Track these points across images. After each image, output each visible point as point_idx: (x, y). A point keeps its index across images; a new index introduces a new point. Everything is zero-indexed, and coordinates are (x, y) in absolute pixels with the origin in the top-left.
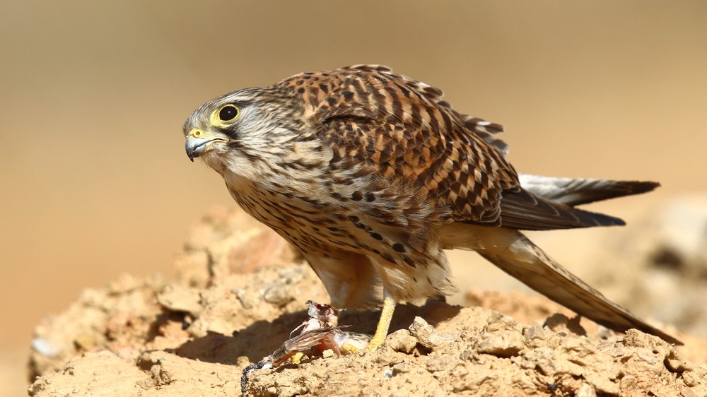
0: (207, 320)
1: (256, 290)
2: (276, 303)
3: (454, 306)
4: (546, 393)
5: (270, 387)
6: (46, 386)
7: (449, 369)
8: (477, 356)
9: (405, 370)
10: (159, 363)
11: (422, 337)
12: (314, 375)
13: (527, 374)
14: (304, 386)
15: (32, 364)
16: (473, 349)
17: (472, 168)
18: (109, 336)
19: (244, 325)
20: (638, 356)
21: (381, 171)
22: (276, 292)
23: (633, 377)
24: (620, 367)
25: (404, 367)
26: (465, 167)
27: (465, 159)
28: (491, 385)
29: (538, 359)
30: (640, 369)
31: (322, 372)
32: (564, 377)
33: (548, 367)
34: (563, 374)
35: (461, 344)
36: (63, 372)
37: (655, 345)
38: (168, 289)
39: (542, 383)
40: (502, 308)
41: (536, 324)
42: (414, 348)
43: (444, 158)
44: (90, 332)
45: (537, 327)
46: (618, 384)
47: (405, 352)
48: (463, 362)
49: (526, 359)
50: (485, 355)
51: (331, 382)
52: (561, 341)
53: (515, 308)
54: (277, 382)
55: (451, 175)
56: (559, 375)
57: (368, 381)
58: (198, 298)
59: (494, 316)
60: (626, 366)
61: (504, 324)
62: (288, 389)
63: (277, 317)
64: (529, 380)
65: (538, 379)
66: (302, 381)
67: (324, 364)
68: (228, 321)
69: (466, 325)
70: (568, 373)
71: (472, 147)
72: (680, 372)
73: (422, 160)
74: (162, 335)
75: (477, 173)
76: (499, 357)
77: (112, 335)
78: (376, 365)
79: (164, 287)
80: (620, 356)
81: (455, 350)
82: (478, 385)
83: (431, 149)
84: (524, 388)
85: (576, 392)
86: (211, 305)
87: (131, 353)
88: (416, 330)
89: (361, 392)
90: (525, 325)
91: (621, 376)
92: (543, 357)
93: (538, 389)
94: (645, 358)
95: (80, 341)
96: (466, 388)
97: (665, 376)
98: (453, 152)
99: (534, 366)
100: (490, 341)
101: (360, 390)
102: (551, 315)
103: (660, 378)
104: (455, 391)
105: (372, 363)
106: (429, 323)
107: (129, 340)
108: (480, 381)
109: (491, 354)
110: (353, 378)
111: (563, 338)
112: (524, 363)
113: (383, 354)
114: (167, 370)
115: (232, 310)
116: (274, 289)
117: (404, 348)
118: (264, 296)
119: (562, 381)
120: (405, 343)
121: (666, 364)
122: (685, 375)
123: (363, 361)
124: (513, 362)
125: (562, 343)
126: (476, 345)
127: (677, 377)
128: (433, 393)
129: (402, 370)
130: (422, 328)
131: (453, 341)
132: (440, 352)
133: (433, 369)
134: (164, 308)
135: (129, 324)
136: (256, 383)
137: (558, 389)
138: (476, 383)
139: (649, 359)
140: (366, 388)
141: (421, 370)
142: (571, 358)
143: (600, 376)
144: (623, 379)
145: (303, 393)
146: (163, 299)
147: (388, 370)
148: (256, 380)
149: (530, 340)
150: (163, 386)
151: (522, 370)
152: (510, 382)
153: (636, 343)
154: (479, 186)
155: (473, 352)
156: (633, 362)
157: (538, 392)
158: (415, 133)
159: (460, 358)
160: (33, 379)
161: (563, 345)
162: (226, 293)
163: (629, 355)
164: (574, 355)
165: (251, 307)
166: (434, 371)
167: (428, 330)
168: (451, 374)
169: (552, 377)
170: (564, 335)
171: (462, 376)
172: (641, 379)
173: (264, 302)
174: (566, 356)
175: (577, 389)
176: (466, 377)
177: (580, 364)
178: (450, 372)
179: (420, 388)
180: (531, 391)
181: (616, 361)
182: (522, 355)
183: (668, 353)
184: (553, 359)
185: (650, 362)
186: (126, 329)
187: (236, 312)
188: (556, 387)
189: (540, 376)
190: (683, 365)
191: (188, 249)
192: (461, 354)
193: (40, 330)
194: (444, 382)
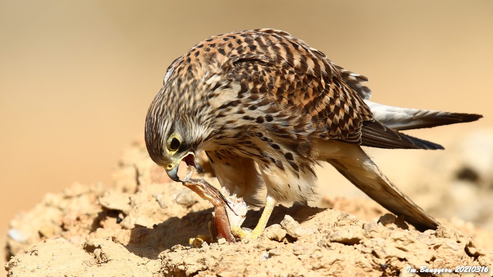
0: (134, 216)
1: (170, 195)
2: (185, 205)
3: (313, 208)
4: (380, 271)
5: (180, 265)
6: (18, 263)
7: (309, 253)
8: (330, 244)
9: (277, 253)
10: (99, 247)
11: (290, 230)
12: (211, 257)
13: (366, 257)
14: (204, 264)
15: (8, 247)
16: (327, 238)
17: (342, 103)
18: (63, 227)
19: (162, 220)
20: (446, 245)
21: (278, 100)
22: (185, 197)
23: (442, 260)
24: (433, 253)
25: (277, 251)
26: (338, 102)
27: (338, 97)
28: (340, 265)
29: (374, 247)
30: (447, 254)
31: (217, 255)
32: (392, 259)
33: (381, 252)
34: (392, 257)
35: (318, 235)
36: (30, 253)
37: (458, 237)
38: (106, 194)
39: (376, 264)
40: (348, 209)
41: (373, 221)
42: (284, 238)
43: (323, 96)
44: (51, 225)
45: (373, 223)
46: (431, 265)
47: (278, 241)
48: (319, 248)
49: (365, 246)
50: (335, 243)
51: (224, 262)
52: (390, 233)
53: (358, 209)
54: (185, 262)
55: (328, 108)
56: (389, 258)
57: (251, 262)
58: (129, 201)
59: (342, 215)
60: (438, 252)
61: (349, 221)
62: (193, 267)
63: (185, 215)
64: (368, 261)
65: (373, 261)
66: (203, 261)
67: (219, 249)
68: (150, 217)
69: (322, 222)
70: (395, 256)
71: (342, 90)
72: (476, 256)
73: (307, 96)
74: (102, 227)
75: (346, 107)
76: (345, 244)
77: (66, 227)
78: (257, 250)
79: (104, 192)
80: (433, 244)
81: (314, 240)
82: (330, 265)
83: (314, 89)
84: (363, 268)
85: (401, 271)
86: (137, 206)
87: (80, 240)
88: (285, 225)
89: (246, 269)
90: (365, 222)
91: (433, 259)
92: (377, 245)
93: (374, 268)
94: (451, 246)
95: (43, 231)
96: (322, 267)
97: (466, 259)
98: (330, 91)
99: (371, 252)
100: (339, 233)
101: (245, 268)
102: (383, 215)
103: (462, 261)
104: (314, 269)
105: (254, 249)
106: (295, 220)
107: (78, 231)
108: (332, 261)
109: (340, 242)
110: (240, 259)
111: (392, 231)
112: (364, 249)
113: (261, 242)
114: (105, 252)
115: (152, 209)
116: (183, 194)
117: (277, 238)
118: (176, 199)
119: (391, 263)
120: (277, 234)
121: (467, 250)
122: (480, 258)
123: (248, 247)
124: (355, 249)
125: (391, 235)
126: (329, 236)
127: (474, 260)
128: (297, 270)
129: (276, 253)
130: (290, 223)
131: (312, 233)
132: (303, 241)
133: (297, 253)
134: (104, 208)
135: (78, 219)
136: (169, 262)
137: (388, 268)
138: (328, 263)
139: (454, 247)
140: (249, 266)
141: (289, 253)
142: (397, 246)
143: (418, 259)
144: (435, 261)
145: (204, 270)
146: (104, 202)
147: (266, 254)
148: (170, 260)
149: (368, 233)
150: (102, 264)
151: (362, 254)
152: (353, 263)
153: (445, 235)
154: (347, 116)
155: (327, 241)
156: (442, 249)
157: (374, 270)
158: (302, 77)
159: (318, 245)
160: (8, 258)
161: (392, 236)
162: (148, 197)
163: (439, 244)
164: (400, 244)
165: (167, 207)
166: (298, 255)
167: (294, 224)
168: (311, 257)
169: (383, 259)
170: (393, 229)
171: (319, 258)
172: (448, 261)
173: (176, 204)
174: (395, 244)
175: (402, 268)
176: (321, 259)
177: (404, 250)
178: (310, 255)
179: (288, 267)
180: (368, 269)
181: (430, 248)
182: (362, 243)
183: (468, 243)
184: (384, 246)
185: (455, 249)
186: (76, 222)
187: (155, 211)
188: (387, 267)
189: (375, 258)
190: (479, 251)
191: (121, 165)
192: (318, 243)
193: (14, 223)
194: (305, 262)
